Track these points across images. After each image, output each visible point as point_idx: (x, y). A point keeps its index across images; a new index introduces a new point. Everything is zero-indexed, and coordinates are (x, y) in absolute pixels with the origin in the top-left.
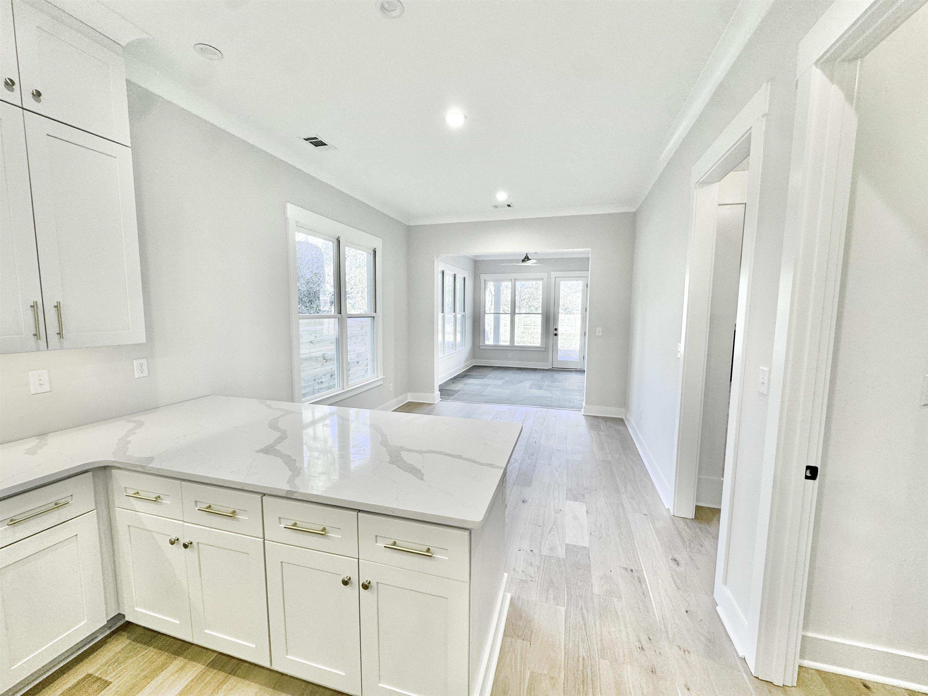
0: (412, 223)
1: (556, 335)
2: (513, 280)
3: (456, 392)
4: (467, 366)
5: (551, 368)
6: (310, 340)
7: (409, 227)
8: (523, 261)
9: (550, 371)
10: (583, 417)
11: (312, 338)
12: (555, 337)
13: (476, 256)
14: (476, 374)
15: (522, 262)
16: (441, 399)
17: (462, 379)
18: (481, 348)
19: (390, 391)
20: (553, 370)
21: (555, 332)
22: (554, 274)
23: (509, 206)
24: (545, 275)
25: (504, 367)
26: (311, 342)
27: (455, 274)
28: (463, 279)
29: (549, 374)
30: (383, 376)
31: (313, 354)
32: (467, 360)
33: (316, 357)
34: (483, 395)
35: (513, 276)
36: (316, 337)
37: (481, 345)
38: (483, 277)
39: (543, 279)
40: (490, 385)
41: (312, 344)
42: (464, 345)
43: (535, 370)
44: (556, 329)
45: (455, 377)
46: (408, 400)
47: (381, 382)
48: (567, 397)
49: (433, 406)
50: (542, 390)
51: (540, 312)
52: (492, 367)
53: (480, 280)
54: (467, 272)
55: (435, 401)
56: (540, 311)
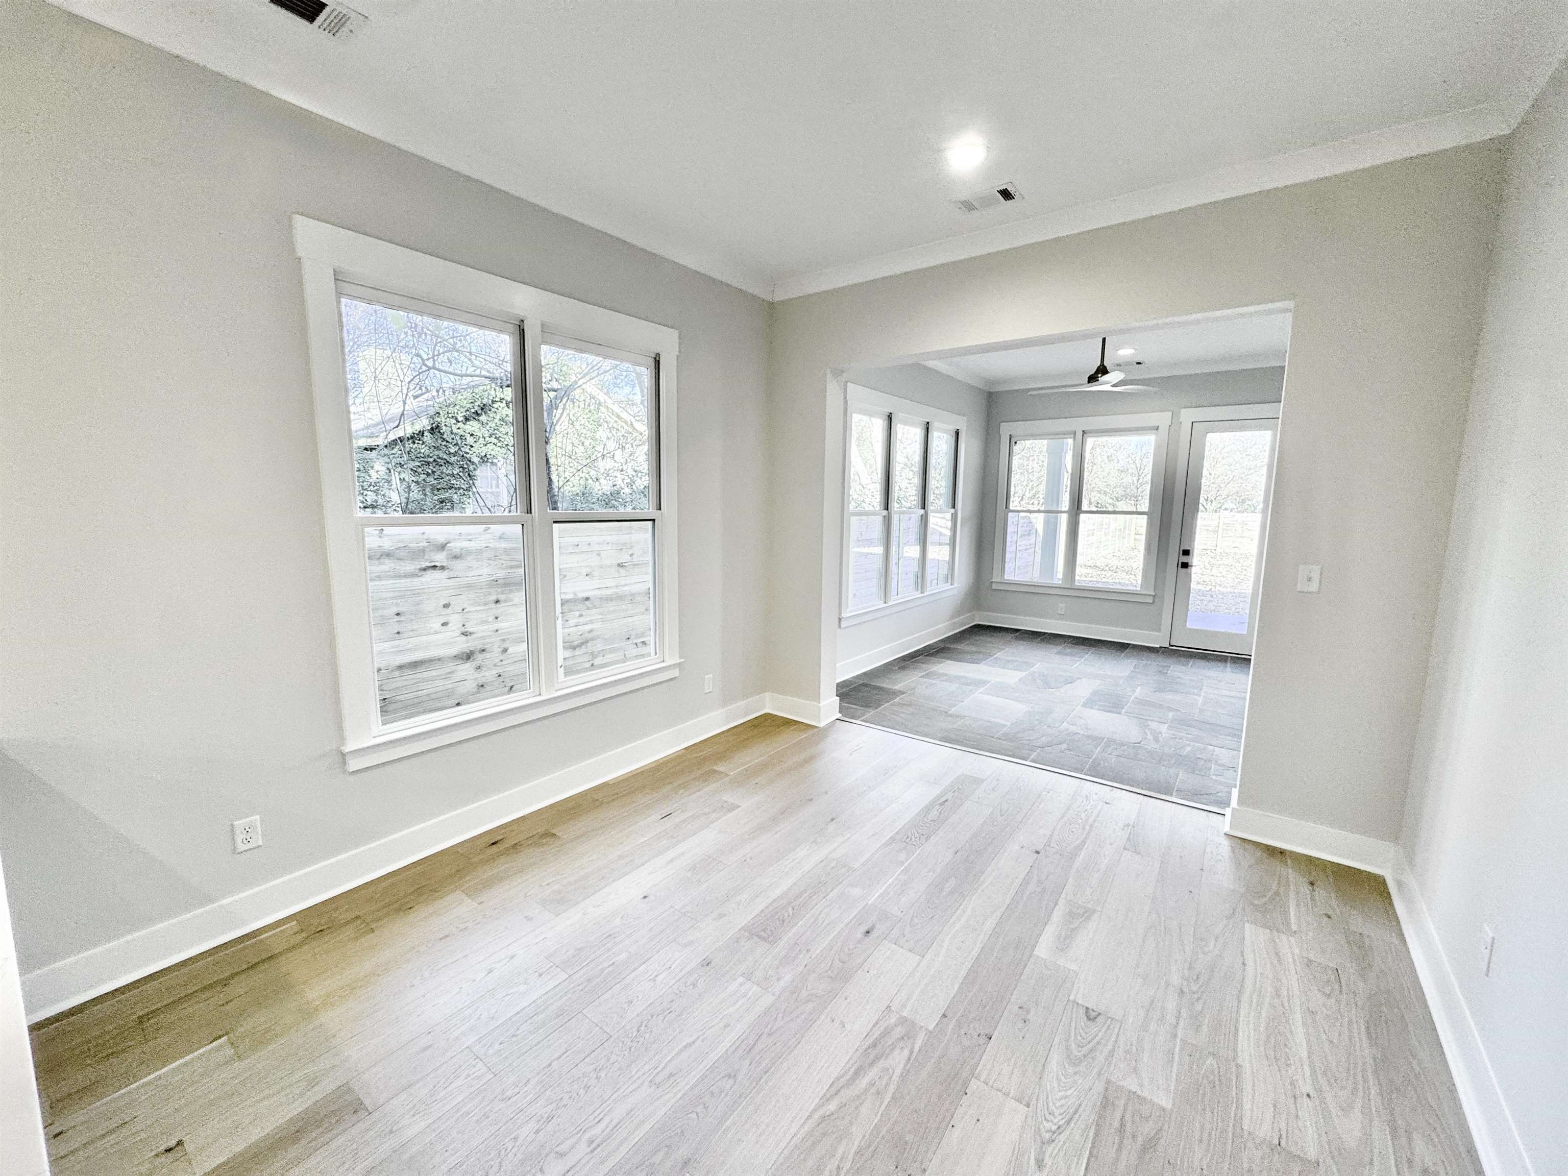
0: (779, 296)
1: (1185, 565)
2: (1079, 435)
3: (896, 694)
4: (954, 625)
5: (1167, 646)
6: (619, 562)
7: (771, 305)
8: (1092, 379)
9: (1163, 653)
10: (1226, 843)
11: (624, 558)
12: (1183, 571)
13: (989, 382)
14: (967, 648)
15: (1089, 382)
16: (839, 716)
17: (931, 658)
18: (994, 587)
19: (707, 691)
20: (1171, 652)
21: (1184, 559)
22: (1187, 416)
23: (1006, 194)
24: (1163, 419)
25: (1045, 633)
26: (619, 565)
27: (928, 423)
28: (954, 435)
29: (1154, 663)
30: (680, 658)
31: (626, 588)
32: (958, 612)
33: (632, 595)
34: (951, 716)
35: (1079, 424)
36: (631, 555)
37: (994, 580)
38: (1006, 429)
39: (1157, 428)
40: (985, 682)
41: (621, 570)
42: (950, 580)
43: (1122, 647)
44: (1186, 553)
45: (916, 652)
46: (764, 708)
47: (675, 673)
48: (1189, 749)
49: (811, 732)
50: (1120, 713)
51: (1147, 510)
52: (1017, 630)
53: (1000, 435)
54: (965, 418)
55: (819, 721)
56: (1145, 506)
